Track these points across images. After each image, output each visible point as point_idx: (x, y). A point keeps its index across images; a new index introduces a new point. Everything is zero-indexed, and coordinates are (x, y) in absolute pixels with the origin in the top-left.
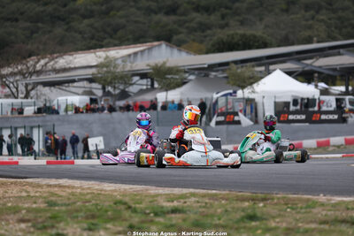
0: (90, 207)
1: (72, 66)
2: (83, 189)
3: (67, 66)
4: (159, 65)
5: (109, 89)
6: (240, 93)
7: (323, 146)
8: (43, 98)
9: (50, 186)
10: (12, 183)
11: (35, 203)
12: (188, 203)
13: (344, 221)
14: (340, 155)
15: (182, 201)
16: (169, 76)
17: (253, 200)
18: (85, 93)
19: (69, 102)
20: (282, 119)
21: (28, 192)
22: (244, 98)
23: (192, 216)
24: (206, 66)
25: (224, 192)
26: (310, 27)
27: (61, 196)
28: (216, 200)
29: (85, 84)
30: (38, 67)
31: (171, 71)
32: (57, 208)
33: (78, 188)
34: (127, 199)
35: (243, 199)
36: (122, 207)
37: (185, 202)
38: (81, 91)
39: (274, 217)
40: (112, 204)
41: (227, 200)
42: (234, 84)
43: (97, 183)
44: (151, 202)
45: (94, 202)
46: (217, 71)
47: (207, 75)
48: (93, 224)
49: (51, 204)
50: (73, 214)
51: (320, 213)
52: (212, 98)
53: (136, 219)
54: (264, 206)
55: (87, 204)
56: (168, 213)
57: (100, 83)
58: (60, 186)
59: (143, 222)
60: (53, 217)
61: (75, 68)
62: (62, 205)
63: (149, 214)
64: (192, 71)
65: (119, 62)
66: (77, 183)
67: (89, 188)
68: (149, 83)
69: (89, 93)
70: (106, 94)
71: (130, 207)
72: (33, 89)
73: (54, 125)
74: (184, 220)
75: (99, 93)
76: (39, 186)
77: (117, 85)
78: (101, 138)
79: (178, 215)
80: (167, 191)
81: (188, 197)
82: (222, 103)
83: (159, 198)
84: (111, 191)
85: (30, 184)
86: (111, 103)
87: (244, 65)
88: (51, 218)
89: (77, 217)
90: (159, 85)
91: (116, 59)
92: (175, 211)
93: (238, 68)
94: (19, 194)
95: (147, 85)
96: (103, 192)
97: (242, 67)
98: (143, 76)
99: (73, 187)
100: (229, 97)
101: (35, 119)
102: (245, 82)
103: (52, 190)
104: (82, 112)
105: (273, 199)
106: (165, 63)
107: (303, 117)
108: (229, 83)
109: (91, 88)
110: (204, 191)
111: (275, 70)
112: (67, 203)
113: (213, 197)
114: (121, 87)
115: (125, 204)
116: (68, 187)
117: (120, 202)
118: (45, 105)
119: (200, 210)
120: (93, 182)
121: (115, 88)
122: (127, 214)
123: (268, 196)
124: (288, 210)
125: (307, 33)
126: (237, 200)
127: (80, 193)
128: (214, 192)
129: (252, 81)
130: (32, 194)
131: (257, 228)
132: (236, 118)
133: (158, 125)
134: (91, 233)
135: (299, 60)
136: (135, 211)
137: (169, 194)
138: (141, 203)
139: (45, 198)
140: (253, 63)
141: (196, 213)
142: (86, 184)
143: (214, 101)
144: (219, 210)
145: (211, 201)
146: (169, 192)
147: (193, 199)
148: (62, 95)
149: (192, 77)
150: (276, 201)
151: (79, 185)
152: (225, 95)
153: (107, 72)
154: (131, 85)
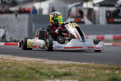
0: (13, 71)
2: (4, 60)
12: (72, 70)
15: (68, 69)
17: (111, 69)
22: (87, 8)
28: (89, 68)
34: (34, 67)
35: (106, 69)
36: (33, 71)
37: (70, 69)
40: (25, 69)
41: (95, 68)
43: (11, 56)
44: (49, 69)
45: (14, 68)
52: (67, 8)
54: (120, 73)
55: (10, 69)
63: (50, 76)
67: (7, 59)
71: (38, 72)
80: (56, 62)
81: (71, 67)
83: (53, 66)
84: (21, 61)
110: (79, 63)
113: (85, 66)
115: (34, 69)
119: (82, 74)
120: (8, 56)
122: (37, 75)
126: (102, 69)
127: (2, 62)
132: (82, 20)
138: (43, 69)
143: (69, 9)
144: (93, 75)
145: (86, 69)
146: (57, 63)
147: (74, 68)
151: (1, 57)
152: (76, 6)
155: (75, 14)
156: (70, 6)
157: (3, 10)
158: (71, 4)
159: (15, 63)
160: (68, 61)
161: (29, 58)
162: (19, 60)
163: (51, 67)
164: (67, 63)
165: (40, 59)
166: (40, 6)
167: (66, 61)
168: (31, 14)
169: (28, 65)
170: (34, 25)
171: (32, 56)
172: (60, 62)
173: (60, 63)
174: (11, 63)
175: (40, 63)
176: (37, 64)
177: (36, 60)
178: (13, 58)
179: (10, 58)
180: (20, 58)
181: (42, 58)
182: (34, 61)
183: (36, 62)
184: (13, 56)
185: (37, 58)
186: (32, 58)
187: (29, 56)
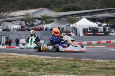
1: (15, 15)
3: (14, 16)
4: (45, 15)
5: (27, 23)
6: (71, 25)
7: (99, 43)
8: (5, 26)
9: (7, 55)
11: (2, 61)
12: (53, 62)
13: (105, 68)
14: (104, 46)
15: (51, 61)
16: (47, 19)
17: (75, 61)
18: (19, 24)
19: (14, 28)
20: (85, 34)
22: (73, 27)
23: (54, 66)
24: (60, 16)
25: (65, 58)
26: (95, 4)
27: (11, 59)
28: (63, 61)
29: (20, 21)
30: (4, 16)
31: (48, 17)
32: (9, 62)
34: (33, 60)
35: (72, 61)
36: (31, 62)
38: (18, 24)
39: (82, 67)
40: (28, 61)
41: (66, 61)
42: (69, 22)
43: (23, 54)
44: (41, 61)
45: (21, 61)
46: (64, 18)
47: (60, 19)
48: (21, 68)
49: (7, 61)
50: (14, 65)
51: (97, 65)
52: (62, 27)
53: (35, 67)
54: (79, 63)
55: (19, 61)
56: (46, 65)
57: (24, 21)
58: (10, 55)
59: (38, 68)
60: (8, 66)
61: (16, 16)
62: (11, 62)
63: (40, 65)
64: (55, 18)
65: (31, 14)
66: (16, 54)
68: (41, 22)
69: (21, 24)
70: (27, 25)
71: (34, 63)
72: (2, 23)
73: (9, 35)
74: (52, 67)
75: (24, 25)
76: (3, 55)
77: (30, 22)
78: (25, 40)
79: (50, 66)
80: (46, 57)
81: (53, 60)
82: (65, 28)
83: (43, 60)
85: (1, 55)
86: (28, 28)
87: (73, 16)
88: (7, 66)
89: (16, 66)
90: (44, 22)
91: (30, 13)
92: (49, 64)
93: (71, 17)
95: (40, 22)
96: (25, 58)
97: (72, 17)
98: (39, 19)
99: (15, 56)
100: (68, 27)
101: (3, 33)
102: (73, 22)
103: (8, 56)
104: (18, 31)
105: (81, 61)
106: (46, 15)
107: (92, 34)
108: (67, 22)
109: (21, 23)
110: (59, 58)
111: (83, 18)
112: (13, 61)
113: (61, 60)
114: (32, 23)
115: (32, 61)
116: (13, 56)
117: (30, 61)
118: (6, 28)
119: (57, 64)
121: (29, 23)
122: (32, 65)
123: (80, 60)
124: (87, 64)
125: (94, 6)
126: (70, 61)
127: (17, 58)
128: (62, 58)
129: (75, 21)
130: (1, 58)
131: (76, 70)
132: (70, 34)
133: (44, 35)
134: (20, 71)
135: (91, 15)
136: (35, 64)
137: (47, 59)
138: (37, 61)
139: (5, 59)
140: (76, 15)
141: (56, 65)
142: (19, 55)
143: (63, 28)
144: (63, 64)
145: (61, 61)
147: (55, 60)
148: (12, 25)
149: (55, 20)
150: (82, 61)
152: (66, 26)
153: (27, 18)
154: (35, 22)
155: (66, 31)
156: (63, 26)
161: (32, 55)
167: (52, 56)
170: (43, 37)
174: (21, 58)
175: (37, 58)
176: (35, 58)
177: (36, 56)
180: (27, 56)
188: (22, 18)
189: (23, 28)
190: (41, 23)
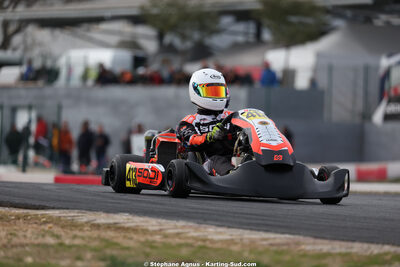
2: (166, 236)
5: (169, 38)
9: (98, 226)
10: (18, 217)
11: (79, 258)
16: (294, 19)
18: (123, 45)
21: (58, 237)
27: (128, 248)
33: (155, 233)
43: (191, 224)
46: (391, 12)
47: (368, 20)
52: (377, 68)
57: (153, 25)
58: (117, 227)
66: (152, 223)
67: (178, 234)
68: (252, 31)
69: (132, 44)
70: (167, 50)
72: (17, 31)
73: (60, 108)
75: (150, 46)
76: (73, 225)
77: (188, 32)
80: (339, 247)
81: (389, 262)
84: (222, 241)
85: (57, 221)
90: (274, 34)
94: (40, 240)
95: (246, 34)
96: (208, 244)
98: (242, 16)
99: (145, 232)
109: (134, 36)
114: (196, 36)
116: (135, 230)
120: (181, 223)
121: (184, 37)
127: (164, 244)
130: (67, 242)
139: (94, 250)
143: (382, 71)
146: (343, 250)
149: (338, 23)
151: (157, 228)
153: (170, 5)
154: (218, 32)
156: (385, 62)
157: (165, 73)
158: (390, 55)
159: (204, 247)
160: (378, 243)
161: (248, 232)
162: (216, 237)
163: (324, 262)
164: (376, 249)
165: (288, 236)
166: (287, 61)
167: (372, 242)
168: (257, 85)
169: (246, 254)
171: (258, 225)
172: (352, 248)
173: (354, 250)
174: (191, 246)
175: (285, 248)
176: (276, 252)
177: (274, 238)
178: (196, 230)
179: (187, 230)
180: (220, 233)
181: (293, 234)
182: (265, 243)
183: (271, 245)
184: (196, 225)
185: (276, 232)
186: (259, 230)
187: (249, 224)
188: (142, 8)
189: (146, 66)
190: (251, 39)
